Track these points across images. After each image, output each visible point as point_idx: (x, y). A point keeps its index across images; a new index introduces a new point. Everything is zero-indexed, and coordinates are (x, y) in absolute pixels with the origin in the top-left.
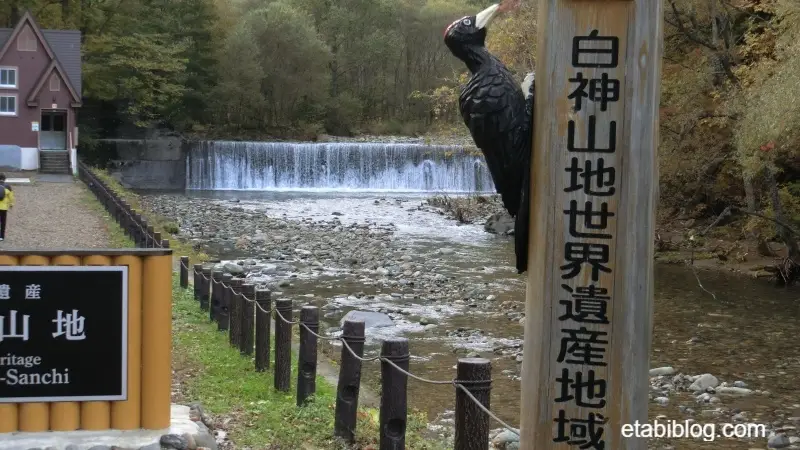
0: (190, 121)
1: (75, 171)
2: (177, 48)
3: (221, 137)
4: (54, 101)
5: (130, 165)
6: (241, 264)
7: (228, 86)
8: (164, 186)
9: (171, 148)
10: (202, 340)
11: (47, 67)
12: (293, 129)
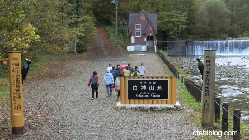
0: (188, 35)
1: (156, 51)
2: (183, 15)
3: (197, 39)
4: (150, 33)
5: (171, 48)
6: (199, 77)
7: (199, 25)
8: (180, 54)
9: (182, 43)
10: (185, 93)
11: (148, 23)
12: (219, 36)
